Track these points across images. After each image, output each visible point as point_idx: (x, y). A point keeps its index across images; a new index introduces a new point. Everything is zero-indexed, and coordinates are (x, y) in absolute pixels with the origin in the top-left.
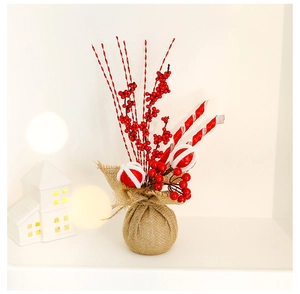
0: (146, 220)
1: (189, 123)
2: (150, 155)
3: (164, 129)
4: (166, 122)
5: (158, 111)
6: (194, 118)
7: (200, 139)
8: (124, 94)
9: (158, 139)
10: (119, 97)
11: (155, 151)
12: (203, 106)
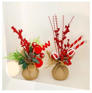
0: (58, 69)
1: (76, 42)
2: (63, 50)
3: (68, 43)
4: (69, 41)
5: (66, 37)
6: (78, 41)
7: (78, 47)
8: (56, 31)
9: (65, 46)
10: (54, 32)
11: (64, 49)
12: (81, 37)
